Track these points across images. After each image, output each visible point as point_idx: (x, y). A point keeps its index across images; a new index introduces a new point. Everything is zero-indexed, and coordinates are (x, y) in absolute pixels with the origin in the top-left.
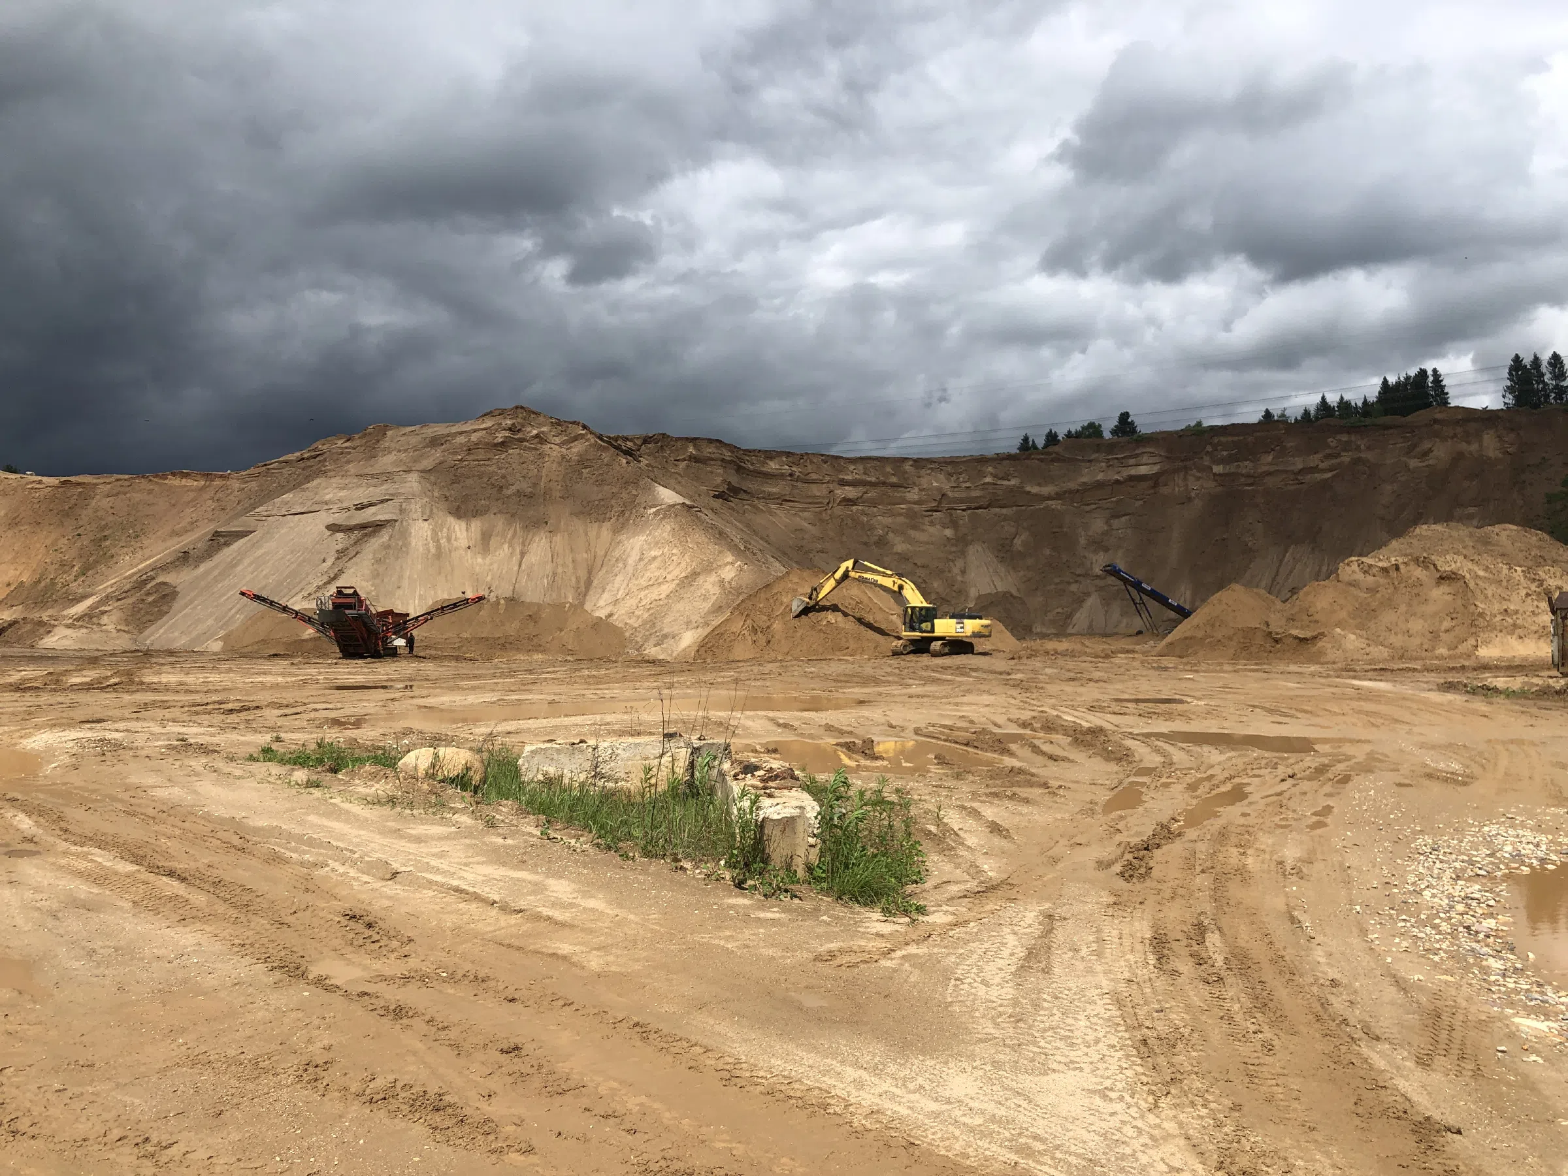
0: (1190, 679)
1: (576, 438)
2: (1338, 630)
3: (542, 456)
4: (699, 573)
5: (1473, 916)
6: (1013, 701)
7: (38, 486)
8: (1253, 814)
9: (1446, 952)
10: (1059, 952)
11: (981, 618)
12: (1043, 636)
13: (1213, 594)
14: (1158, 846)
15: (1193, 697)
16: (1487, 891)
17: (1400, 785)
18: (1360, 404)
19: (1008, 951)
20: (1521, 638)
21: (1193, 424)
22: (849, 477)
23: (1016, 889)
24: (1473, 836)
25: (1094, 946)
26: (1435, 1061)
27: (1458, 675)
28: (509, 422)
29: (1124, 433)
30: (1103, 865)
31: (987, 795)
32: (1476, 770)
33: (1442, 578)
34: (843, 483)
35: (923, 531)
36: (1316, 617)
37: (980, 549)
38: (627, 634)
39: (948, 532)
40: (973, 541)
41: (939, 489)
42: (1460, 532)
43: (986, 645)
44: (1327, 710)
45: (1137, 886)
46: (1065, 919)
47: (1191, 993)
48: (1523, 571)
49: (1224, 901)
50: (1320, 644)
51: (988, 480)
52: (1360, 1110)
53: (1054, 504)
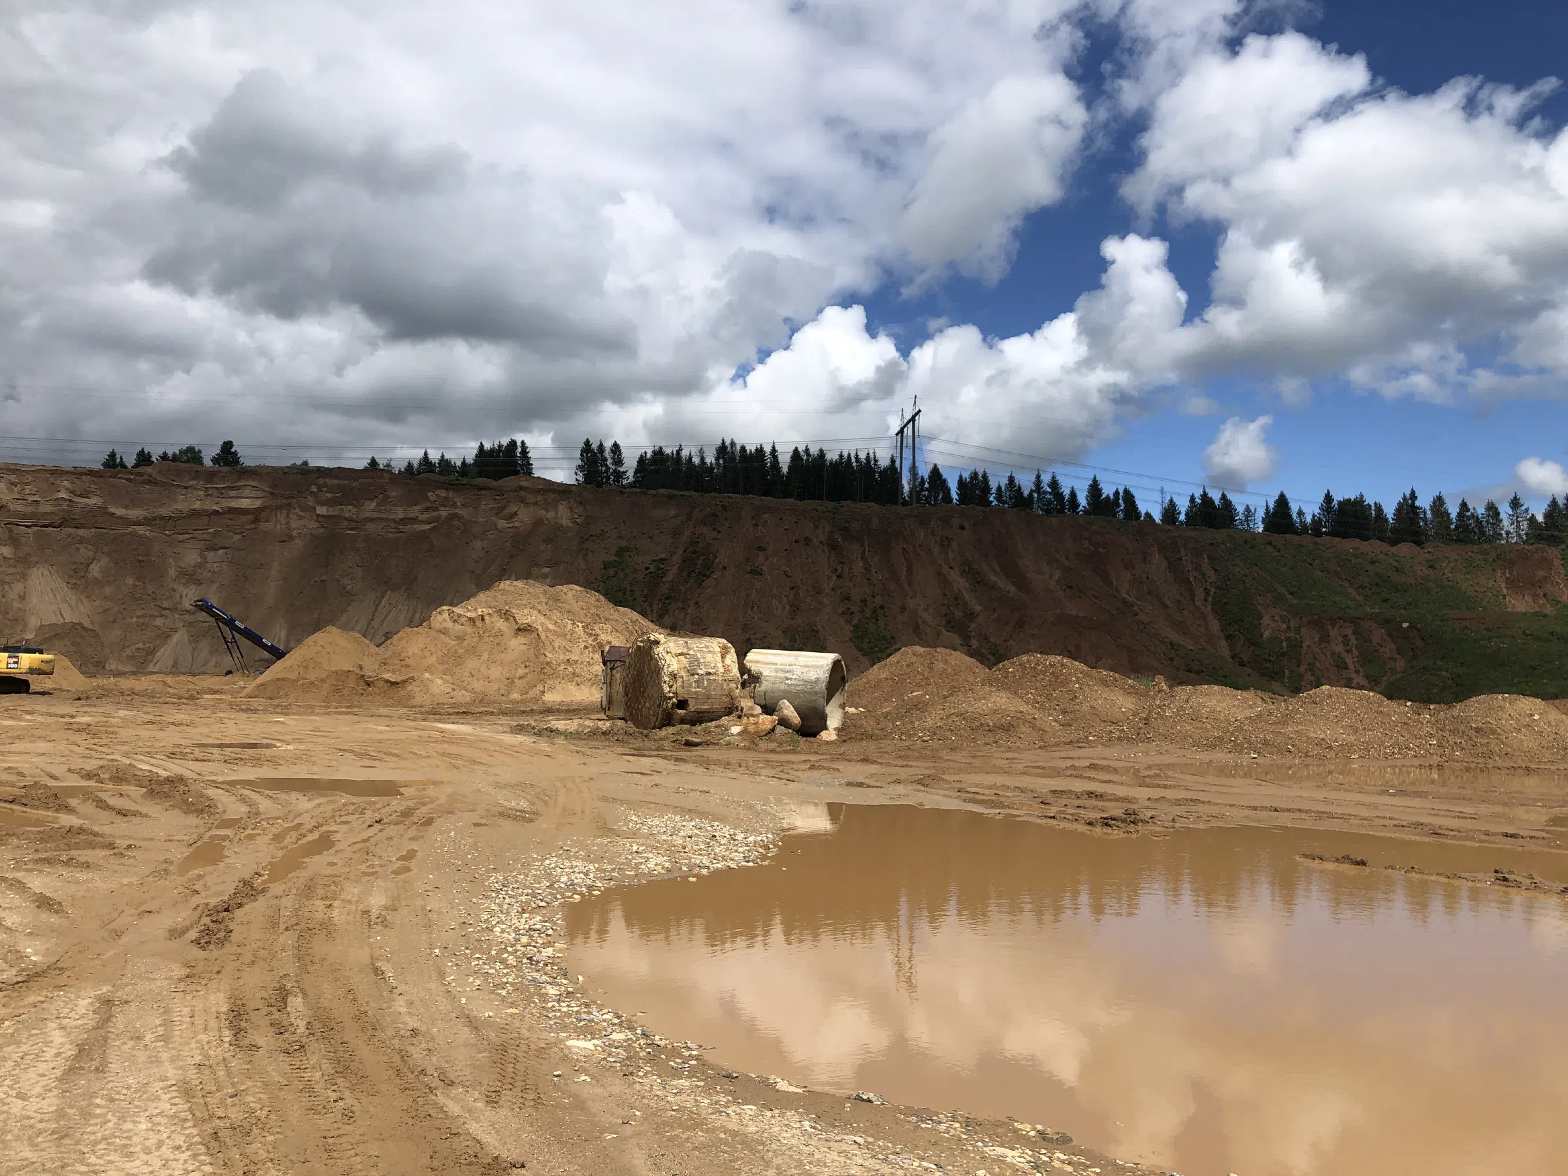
0: (279, 722)
2: (427, 675)
5: (534, 947)
6: (75, 748)
8: (340, 863)
9: (512, 984)
10: (117, 1043)
11: (41, 652)
12: (119, 674)
13: (309, 635)
14: (240, 905)
15: (283, 741)
16: (546, 922)
17: (477, 825)
18: (459, 463)
19: (53, 1051)
20: (578, 685)
21: (299, 463)
23: (67, 973)
24: (536, 870)
25: (161, 1030)
26: (502, 1096)
27: (528, 718)
29: (227, 463)
30: (175, 933)
31: (36, 861)
32: (540, 806)
33: (519, 630)
36: (408, 661)
37: (46, 573)
39: (6, 551)
40: (37, 563)
42: (537, 589)
43: (47, 683)
44: (413, 753)
45: (214, 952)
46: (127, 1002)
47: (269, 1068)
48: (583, 627)
49: (308, 959)
50: (410, 688)
51: (63, 495)
52: (435, 1163)
53: (141, 530)
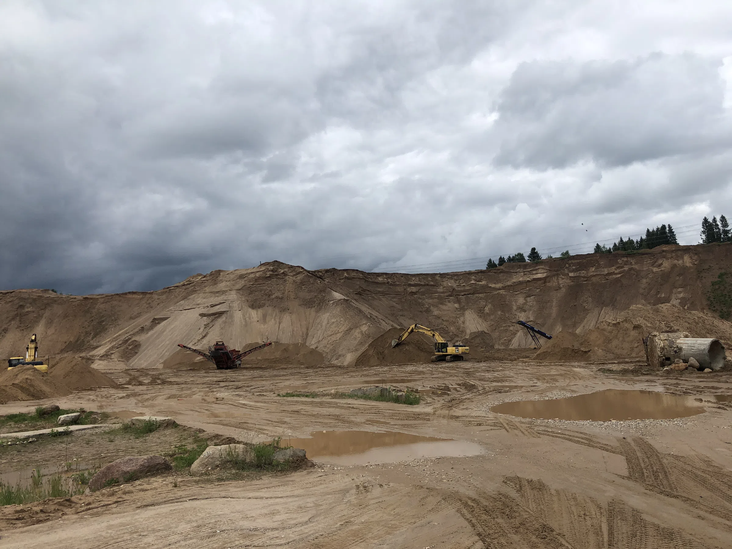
1: (300, 273)
2: (596, 348)
3: (285, 281)
4: (352, 329)
7: (74, 300)
11: (465, 346)
21: (564, 253)
22: (412, 283)
28: (272, 268)
29: (533, 257)
33: (634, 327)
34: (410, 285)
35: (446, 305)
37: (470, 312)
38: (324, 355)
39: (456, 305)
40: (467, 309)
41: (451, 287)
50: (590, 354)
51: (473, 282)
53: (502, 292)
